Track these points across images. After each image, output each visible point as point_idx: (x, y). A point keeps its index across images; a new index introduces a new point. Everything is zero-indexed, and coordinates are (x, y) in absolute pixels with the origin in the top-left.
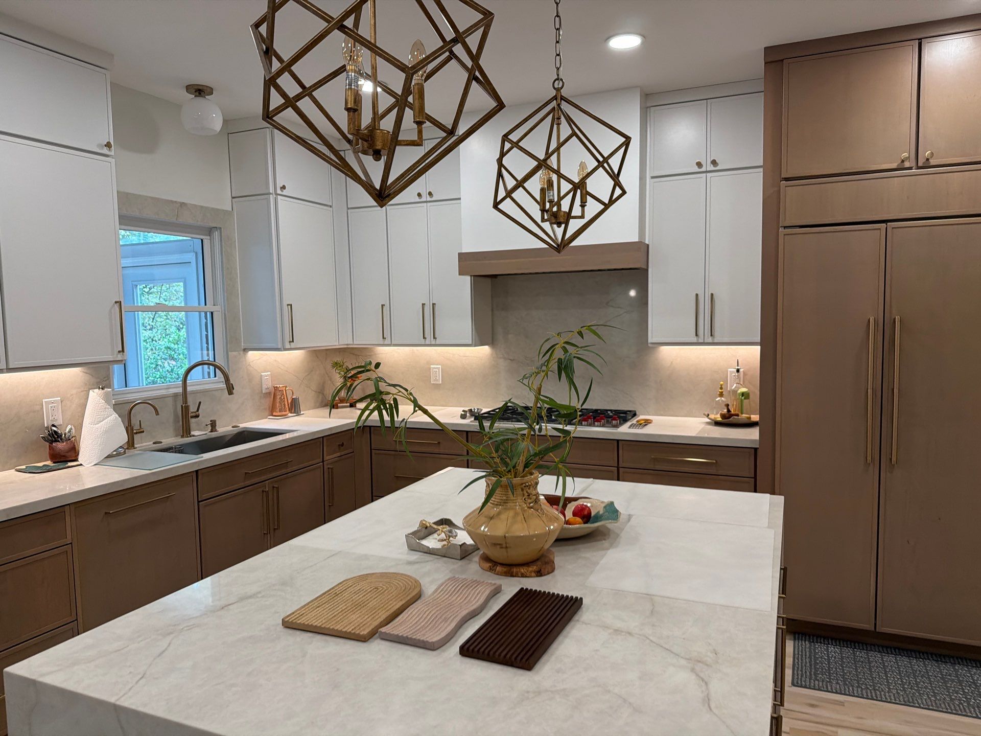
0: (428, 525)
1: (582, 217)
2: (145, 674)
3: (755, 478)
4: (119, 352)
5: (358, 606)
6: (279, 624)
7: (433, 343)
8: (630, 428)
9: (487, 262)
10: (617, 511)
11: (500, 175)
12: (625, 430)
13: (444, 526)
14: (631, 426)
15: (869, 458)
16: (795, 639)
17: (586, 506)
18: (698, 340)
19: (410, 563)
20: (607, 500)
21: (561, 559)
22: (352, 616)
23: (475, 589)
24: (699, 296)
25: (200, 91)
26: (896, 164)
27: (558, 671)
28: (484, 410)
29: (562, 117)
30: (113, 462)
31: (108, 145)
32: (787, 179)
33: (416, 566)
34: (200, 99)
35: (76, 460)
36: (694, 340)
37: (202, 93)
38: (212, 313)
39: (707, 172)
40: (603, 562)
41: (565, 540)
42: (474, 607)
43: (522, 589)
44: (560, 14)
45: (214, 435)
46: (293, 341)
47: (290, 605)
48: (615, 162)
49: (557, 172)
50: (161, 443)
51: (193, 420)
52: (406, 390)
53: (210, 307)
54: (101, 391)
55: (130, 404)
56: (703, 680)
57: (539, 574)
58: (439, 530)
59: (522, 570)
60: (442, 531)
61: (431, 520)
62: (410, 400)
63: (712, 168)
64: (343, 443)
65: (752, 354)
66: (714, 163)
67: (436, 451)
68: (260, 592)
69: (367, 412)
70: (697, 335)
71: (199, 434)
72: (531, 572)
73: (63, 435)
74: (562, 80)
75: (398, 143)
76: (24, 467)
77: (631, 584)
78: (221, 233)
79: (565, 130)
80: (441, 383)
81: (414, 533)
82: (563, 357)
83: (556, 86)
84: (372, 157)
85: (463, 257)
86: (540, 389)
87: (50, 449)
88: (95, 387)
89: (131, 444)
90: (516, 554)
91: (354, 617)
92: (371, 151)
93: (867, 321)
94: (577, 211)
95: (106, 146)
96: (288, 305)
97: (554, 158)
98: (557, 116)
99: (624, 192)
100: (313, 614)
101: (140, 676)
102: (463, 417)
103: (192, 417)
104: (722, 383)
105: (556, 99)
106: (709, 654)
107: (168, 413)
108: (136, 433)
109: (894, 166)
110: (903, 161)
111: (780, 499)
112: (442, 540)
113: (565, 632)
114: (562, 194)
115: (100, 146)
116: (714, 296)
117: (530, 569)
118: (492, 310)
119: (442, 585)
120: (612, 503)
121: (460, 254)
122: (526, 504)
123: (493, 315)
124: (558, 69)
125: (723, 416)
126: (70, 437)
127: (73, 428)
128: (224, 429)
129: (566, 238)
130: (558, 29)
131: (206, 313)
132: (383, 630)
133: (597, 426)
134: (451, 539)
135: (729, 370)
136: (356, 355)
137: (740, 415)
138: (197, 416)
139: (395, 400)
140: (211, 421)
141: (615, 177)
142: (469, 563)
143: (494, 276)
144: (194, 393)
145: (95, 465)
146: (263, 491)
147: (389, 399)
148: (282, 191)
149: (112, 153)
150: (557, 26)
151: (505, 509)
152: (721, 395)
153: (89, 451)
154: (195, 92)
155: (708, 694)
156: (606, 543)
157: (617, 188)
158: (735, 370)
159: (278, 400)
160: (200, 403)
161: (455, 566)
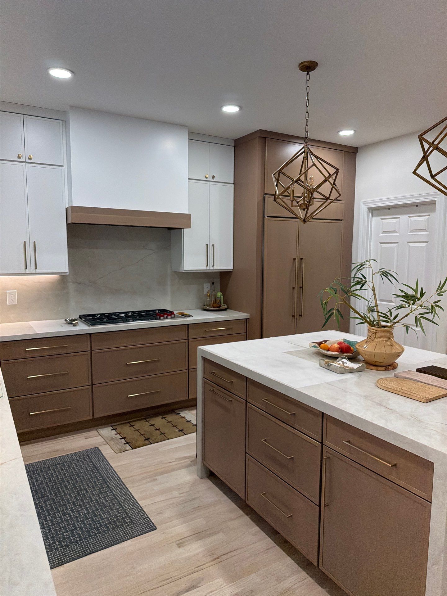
7: (34, 272)
18: (207, 268)
24: (208, 245)
32: (267, 194)
39: (209, 181)
63: (212, 180)
66: (213, 177)
67: (65, 352)
80: (17, 304)
116: (214, 245)
152: (209, 296)
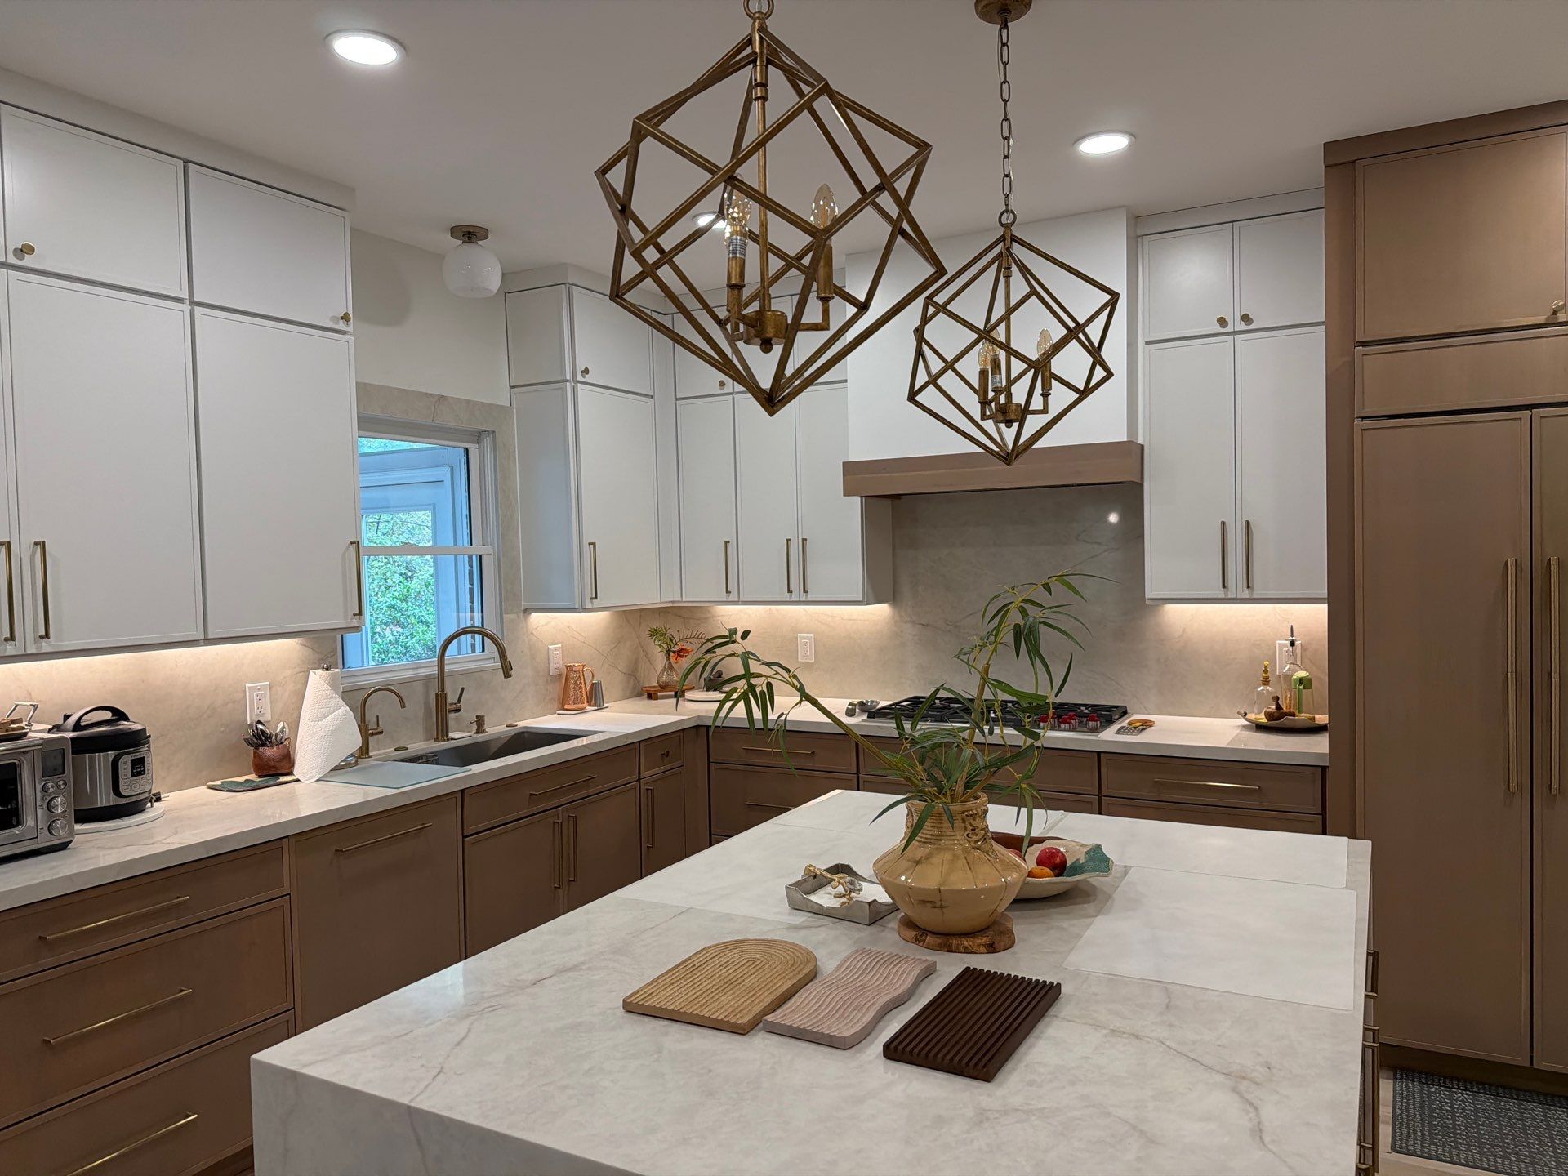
0: (818, 873)
1: (1045, 411)
2: (442, 1068)
3: (1324, 814)
4: (355, 615)
5: (730, 984)
6: (618, 1008)
7: (804, 599)
8: (1117, 733)
9: (888, 475)
10: (1108, 859)
11: (919, 353)
12: (1110, 736)
13: (842, 875)
14: (1119, 730)
15: (1513, 784)
16: (1395, 1078)
17: (1059, 851)
18: (1226, 594)
19: (796, 928)
20: (1090, 842)
21: (1023, 928)
22: (723, 998)
23: (897, 967)
24: (1227, 525)
25: (470, 234)
26: (1545, 317)
27: (1031, 1083)
28: (883, 704)
29: (1013, 265)
30: (342, 776)
31: (345, 318)
32: (1364, 344)
33: (804, 933)
34: (470, 247)
35: (290, 773)
36: (1221, 594)
37: (473, 238)
38: (480, 557)
39: (1234, 333)
40: (1089, 933)
41: (1027, 901)
42: (899, 991)
43: (968, 968)
44: (1010, 116)
45: (481, 737)
46: (596, 598)
47: (633, 983)
48: (1094, 332)
49: (1006, 347)
50: (407, 749)
51: (452, 716)
52: (787, 670)
53: (477, 548)
54: (326, 673)
55: (366, 691)
56: (1251, 1104)
57: (992, 949)
58: (834, 880)
59: (966, 943)
60: (839, 882)
61: (821, 865)
62: (793, 686)
63: (1243, 327)
64: (668, 752)
65: (1313, 618)
66: (1246, 318)
67: (809, 765)
68: (583, 963)
69: (728, 704)
70: (1224, 586)
71: (460, 735)
72: (979, 945)
73: (274, 738)
74: (1012, 212)
75: (801, 327)
76: (219, 783)
77: (1134, 967)
78: (494, 438)
79: (1019, 287)
80: (813, 661)
81: (798, 884)
82: (1022, 623)
83: (1004, 221)
84: (759, 347)
85: (850, 468)
86: (986, 671)
87: (254, 757)
88: (316, 666)
89: (364, 751)
90: (955, 918)
91: (725, 999)
92: (758, 340)
93: (1503, 565)
94: (1037, 403)
95: (342, 318)
96: (590, 544)
97: (1002, 328)
98: (1005, 263)
99: (1110, 374)
100: (667, 993)
101: (438, 1070)
102: (850, 713)
103: (451, 711)
104: (1266, 663)
105: (1004, 240)
106: (1258, 1067)
107: (419, 704)
108: (372, 734)
109: (1541, 319)
110: (1555, 313)
111: (1367, 845)
112: (840, 896)
113: (1036, 1032)
114: (1013, 376)
115: (334, 319)
116: (1251, 524)
117: (979, 941)
118: (894, 549)
119: (848, 958)
120: (1099, 847)
121: (845, 464)
122: (969, 841)
123: (894, 555)
124: (1007, 196)
125: (1269, 716)
126: (283, 740)
127: (286, 726)
128: (496, 729)
129: (1020, 443)
130: (1007, 139)
131: (470, 557)
132: (769, 1018)
133: (1065, 730)
134: (853, 894)
135: (1278, 642)
136: (684, 617)
137: (1297, 714)
138: (458, 710)
139: (769, 685)
140: (477, 717)
141: (1095, 352)
142: (883, 931)
143: (898, 497)
144: (454, 674)
145: (318, 780)
146: (554, 822)
147: (760, 684)
148: (584, 377)
149: (350, 329)
150: (1006, 134)
151: (937, 849)
152: (1266, 681)
153: (309, 759)
154: (463, 235)
155: (1259, 1123)
156: (1090, 908)
157: (1098, 367)
158: (1288, 642)
159: (572, 686)
160: (463, 690)
161: (862, 934)
